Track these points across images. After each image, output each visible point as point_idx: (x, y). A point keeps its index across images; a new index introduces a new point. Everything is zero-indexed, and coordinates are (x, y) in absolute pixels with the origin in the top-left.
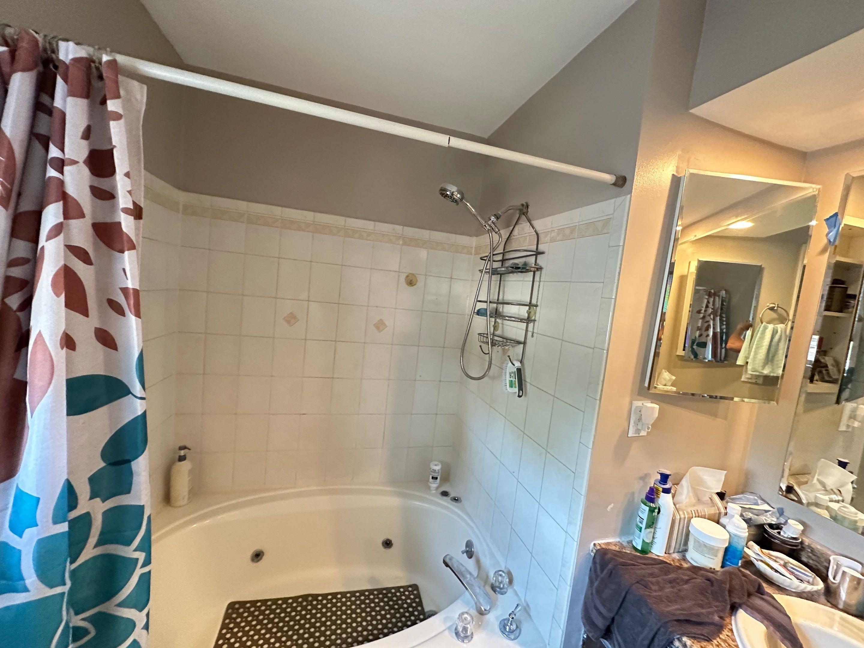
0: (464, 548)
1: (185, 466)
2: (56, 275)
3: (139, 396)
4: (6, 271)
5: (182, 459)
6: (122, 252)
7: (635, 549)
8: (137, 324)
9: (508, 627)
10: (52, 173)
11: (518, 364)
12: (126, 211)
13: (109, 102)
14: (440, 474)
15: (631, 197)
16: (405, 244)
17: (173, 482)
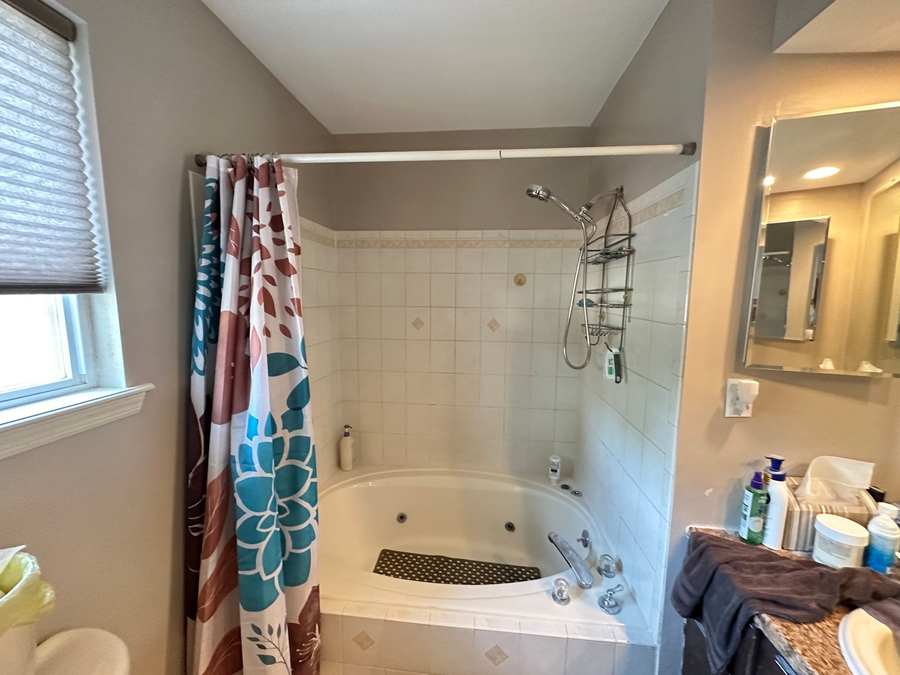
0: (580, 536)
1: (348, 441)
2: (259, 293)
3: (303, 366)
4: (239, 293)
5: (347, 435)
6: (290, 276)
7: (742, 539)
8: (300, 321)
9: (606, 603)
10: (255, 234)
11: (615, 350)
12: (291, 250)
13: (278, 186)
14: (560, 466)
15: (700, 163)
16: (511, 246)
17: (342, 451)
